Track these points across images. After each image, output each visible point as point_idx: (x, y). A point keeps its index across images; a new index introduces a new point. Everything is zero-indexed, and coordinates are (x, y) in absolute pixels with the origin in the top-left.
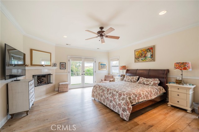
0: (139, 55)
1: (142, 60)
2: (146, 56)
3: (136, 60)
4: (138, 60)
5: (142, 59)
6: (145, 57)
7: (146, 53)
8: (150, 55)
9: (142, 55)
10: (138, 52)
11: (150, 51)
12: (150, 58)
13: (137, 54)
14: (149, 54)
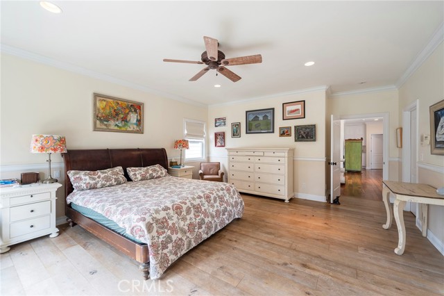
0: (108, 111)
1: (116, 125)
2: (128, 119)
3: (98, 122)
4: (106, 125)
5: (117, 123)
6: (125, 120)
7: (128, 114)
8: (135, 120)
9: (117, 114)
10: (105, 103)
11: (135, 111)
12: (135, 126)
13: (104, 109)
14: (133, 118)
